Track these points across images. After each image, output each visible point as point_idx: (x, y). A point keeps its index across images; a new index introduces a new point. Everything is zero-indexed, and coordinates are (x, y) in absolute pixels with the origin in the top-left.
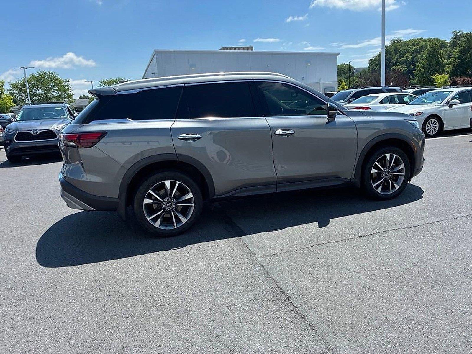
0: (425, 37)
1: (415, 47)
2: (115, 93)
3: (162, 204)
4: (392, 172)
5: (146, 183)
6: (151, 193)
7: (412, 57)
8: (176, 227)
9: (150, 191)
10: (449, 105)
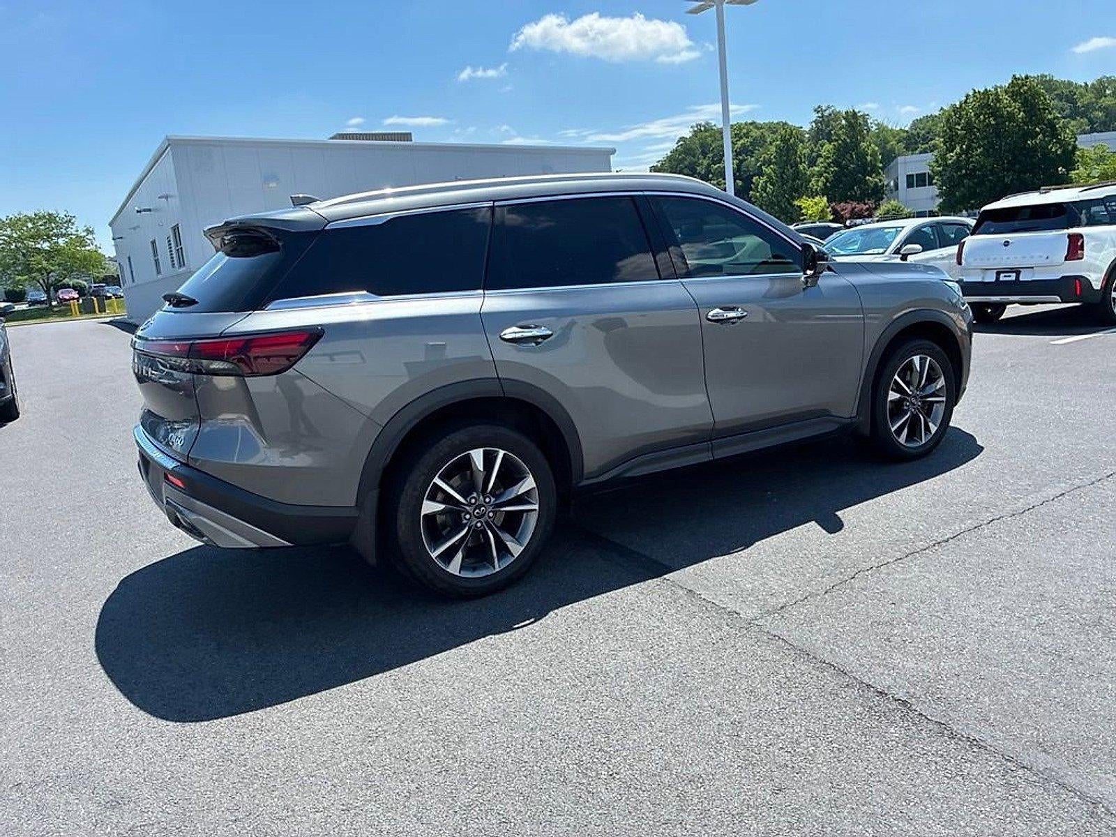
0: (760, 121)
1: (742, 141)
2: (325, 226)
3: (463, 512)
4: (921, 397)
5: (429, 458)
6: (441, 485)
7: (738, 161)
8: (497, 569)
9: (437, 480)
10: (900, 256)
